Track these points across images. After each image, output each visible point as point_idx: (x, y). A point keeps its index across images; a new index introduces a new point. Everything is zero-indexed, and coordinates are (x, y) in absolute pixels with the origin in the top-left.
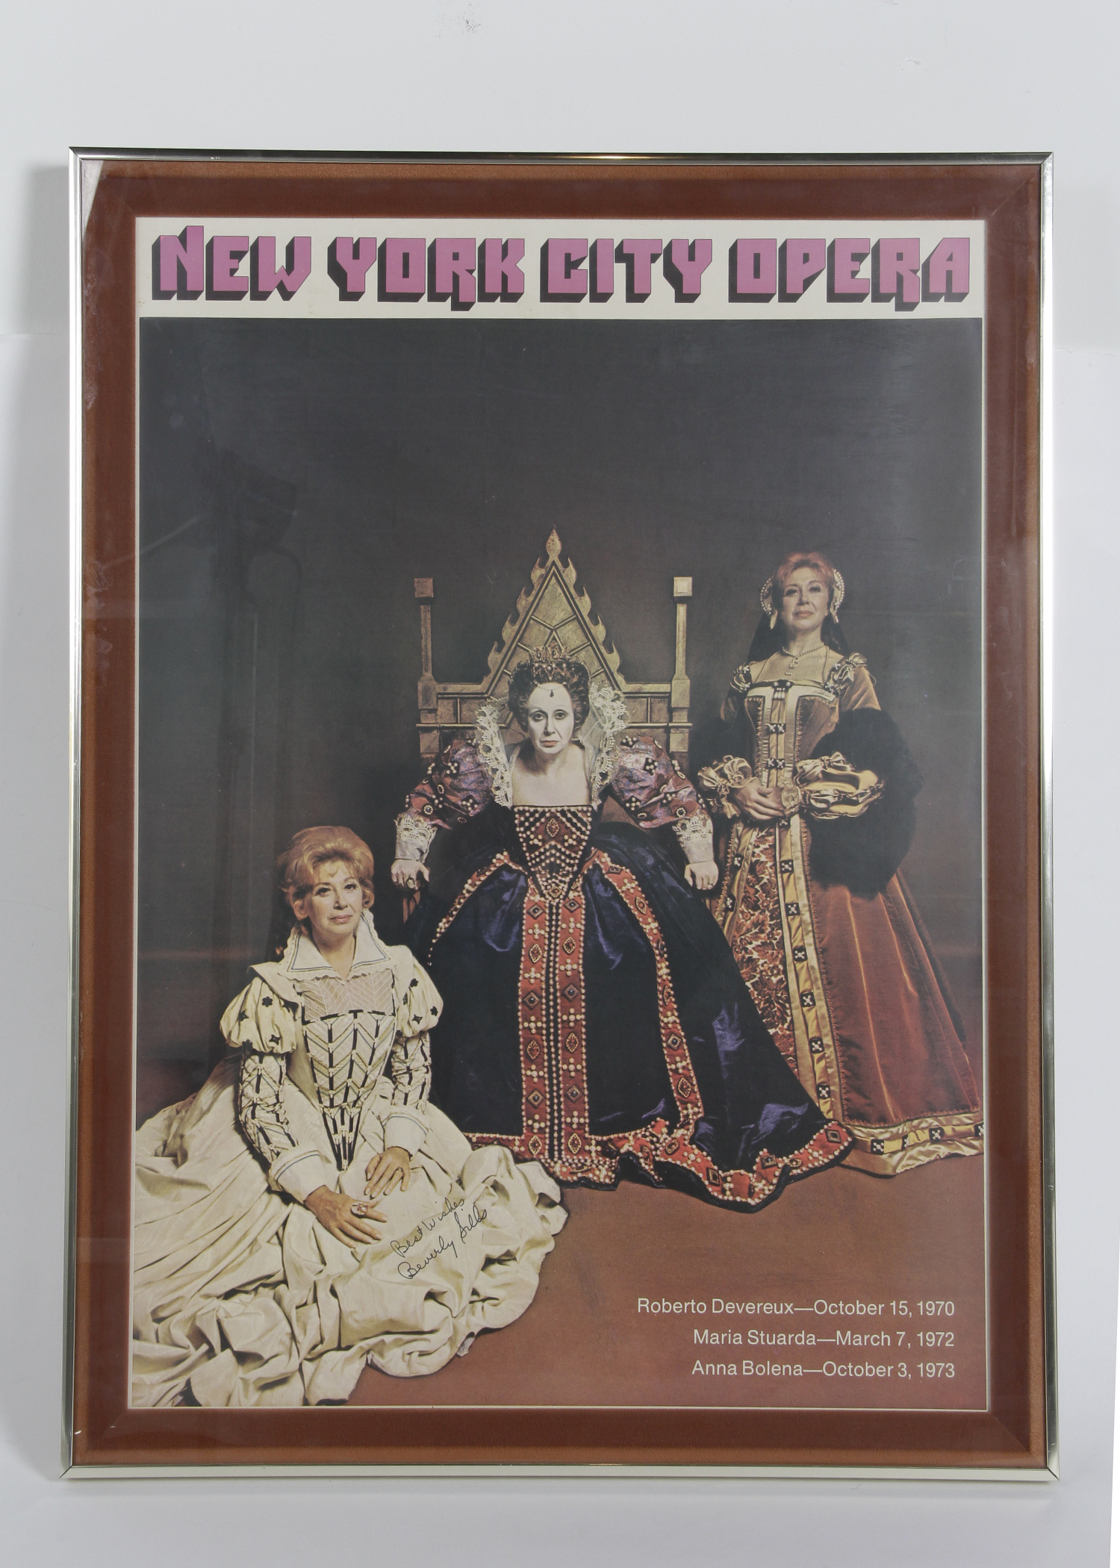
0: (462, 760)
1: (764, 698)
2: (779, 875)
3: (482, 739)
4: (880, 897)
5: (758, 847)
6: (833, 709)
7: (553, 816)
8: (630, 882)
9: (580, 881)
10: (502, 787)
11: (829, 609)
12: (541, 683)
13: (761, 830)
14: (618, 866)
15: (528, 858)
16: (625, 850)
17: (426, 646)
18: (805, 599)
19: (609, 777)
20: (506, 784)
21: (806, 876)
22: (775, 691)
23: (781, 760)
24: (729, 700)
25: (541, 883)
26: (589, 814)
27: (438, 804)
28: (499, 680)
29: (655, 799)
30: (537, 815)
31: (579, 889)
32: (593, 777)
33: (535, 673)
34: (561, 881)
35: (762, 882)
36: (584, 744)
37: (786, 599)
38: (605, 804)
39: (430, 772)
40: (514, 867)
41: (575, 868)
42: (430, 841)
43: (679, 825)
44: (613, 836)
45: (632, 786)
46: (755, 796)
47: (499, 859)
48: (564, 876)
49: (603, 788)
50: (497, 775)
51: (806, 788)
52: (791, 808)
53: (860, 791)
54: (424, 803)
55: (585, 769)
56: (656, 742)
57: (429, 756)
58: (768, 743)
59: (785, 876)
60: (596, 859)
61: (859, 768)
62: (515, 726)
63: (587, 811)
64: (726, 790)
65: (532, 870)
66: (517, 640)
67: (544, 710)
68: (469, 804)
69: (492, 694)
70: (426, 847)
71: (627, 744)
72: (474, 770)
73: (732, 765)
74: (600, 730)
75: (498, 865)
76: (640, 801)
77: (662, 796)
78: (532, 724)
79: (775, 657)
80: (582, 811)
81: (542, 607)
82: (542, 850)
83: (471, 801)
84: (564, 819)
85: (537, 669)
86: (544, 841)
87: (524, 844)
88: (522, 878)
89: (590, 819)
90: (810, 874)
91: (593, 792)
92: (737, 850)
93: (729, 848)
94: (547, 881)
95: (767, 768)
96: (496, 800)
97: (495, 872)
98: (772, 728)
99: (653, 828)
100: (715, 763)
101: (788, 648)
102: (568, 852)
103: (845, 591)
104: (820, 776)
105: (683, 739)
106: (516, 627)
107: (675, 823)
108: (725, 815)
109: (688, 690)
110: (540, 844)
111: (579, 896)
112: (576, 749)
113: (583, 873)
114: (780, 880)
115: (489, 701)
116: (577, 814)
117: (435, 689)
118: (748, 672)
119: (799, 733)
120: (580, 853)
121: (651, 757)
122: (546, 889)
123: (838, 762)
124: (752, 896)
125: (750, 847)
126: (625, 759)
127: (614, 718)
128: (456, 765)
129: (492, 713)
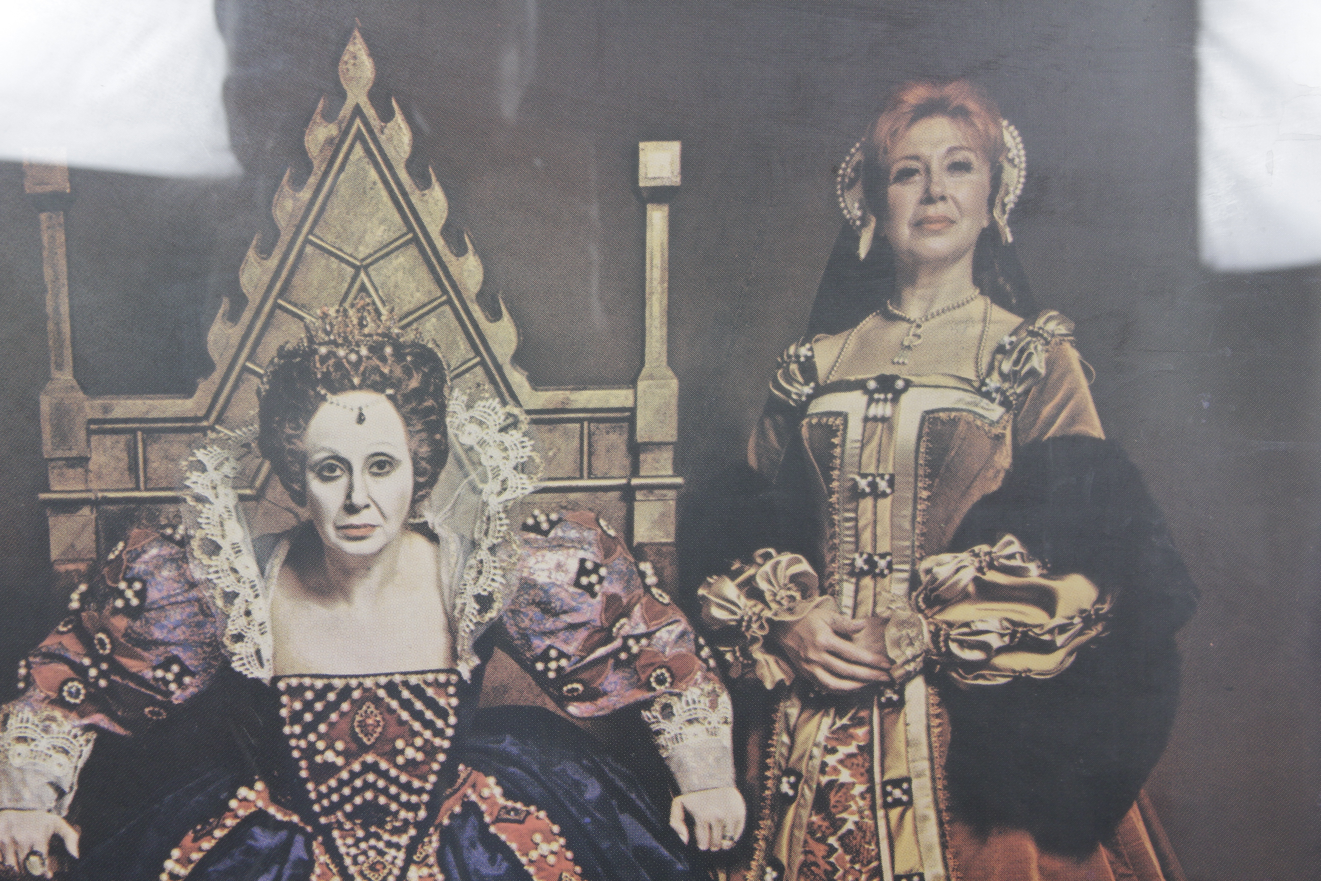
0: (152, 574)
1: (844, 416)
2: (880, 813)
3: (199, 526)
4: (1104, 854)
5: (833, 751)
6: (999, 438)
7: (370, 696)
8: (548, 840)
9: (433, 843)
10: (249, 635)
11: (990, 211)
12: (334, 391)
13: (840, 714)
14: (519, 805)
15: (313, 796)
16: (535, 767)
17: (56, 310)
18: (936, 190)
19: (497, 605)
20: (257, 628)
21: (939, 812)
22: (871, 401)
23: (883, 556)
24: (768, 423)
25: (343, 850)
26: (451, 690)
27: (97, 678)
28: (235, 387)
29: (601, 652)
30: (331, 696)
31: (432, 860)
32: (459, 606)
33: (320, 370)
34: (389, 844)
35: (843, 830)
36: (438, 530)
37: (895, 190)
38: (489, 669)
39: (75, 605)
40: (279, 816)
41: (422, 814)
42: (80, 764)
43: (657, 707)
44: (508, 738)
45: (549, 624)
46: (826, 637)
47: (245, 800)
48: (396, 831)
49: (482, 629)
50: (236, 607)
51: (939, 617)
52: (907, 662)
53: (1058, 620)
54: (62, 678)
55: (440, 587)
56: (603, 523)
57: (71, 567)
58: (856, 520)
59: (895, 813)
60: (469, 791)
61: (1056, 570)
62: (277, 492)
63: (448, 683)
64: (761, 627)
65: (323, 820)
66: (275, 292)
67: (343, 454)
68: (170, 676)
69: (219, 420)
70: (68, 777)
71: (536, 528)
72: (180, 598)
73: (775, 568)
74: (474, 498)
75: (241, 813)
76: (568, 657)
77: (617, 643)
78: (316, 486)
79: (870, 322)
80: (436, 684)
81: (335, 211)
82: (345, 775)
83: (175, 668)
84: (394, 704)
85: (324, 359)
86: (348, 755)
87: (303, 764)
88: (299, 839)
89: (454, 702)
90: (948, 809)
91: (460, 641)
92: (787, 760)
93: (769, 755)
94: (356, 844)
95: (852, 574)
96: (236, 665)
97: (234, 830)
98: (863, 483)
99: (599, 718)
100: (736, 566)
101: (898, 303)
102: (404, 778)
103: (1028, 169)
104: (971, 588)
105: (663, 515)
106: (273, 262)
107: (647, 704)
108: (759, 683)
109: (674, 401)
110: (340, 761)
111: (431, 875)
112: (419, 542)
113: (441, 824)
114: (882, 823)
115: (211, 435)
116: (423, 691)
117: (81, 409)
118: (810, 359)
119: (925, 494)
120: (433, 778)
121: (591, 556)
122: (355, 862)
123: (1011, 557)
124: (821, 862)
125: (817, 752)
126: (531, 561)
127: (507, 471)
128: (137, 586)
129: (221, 464)
